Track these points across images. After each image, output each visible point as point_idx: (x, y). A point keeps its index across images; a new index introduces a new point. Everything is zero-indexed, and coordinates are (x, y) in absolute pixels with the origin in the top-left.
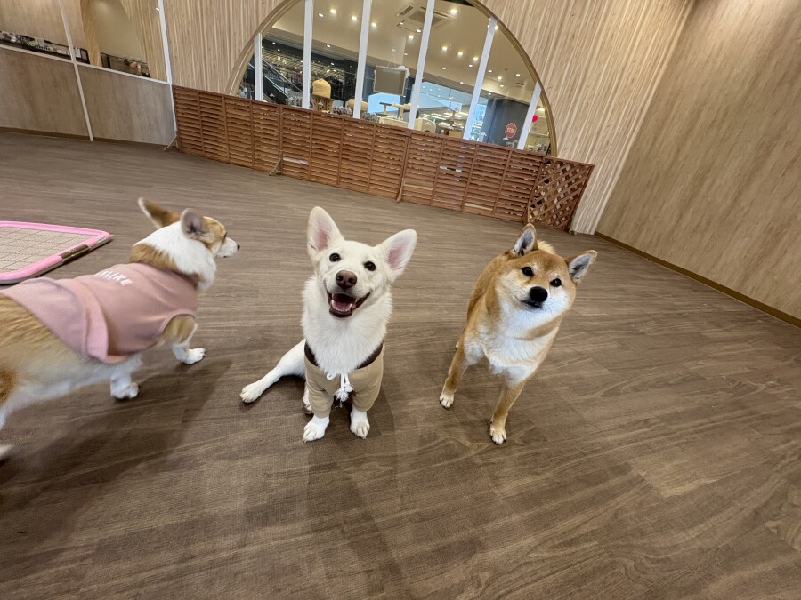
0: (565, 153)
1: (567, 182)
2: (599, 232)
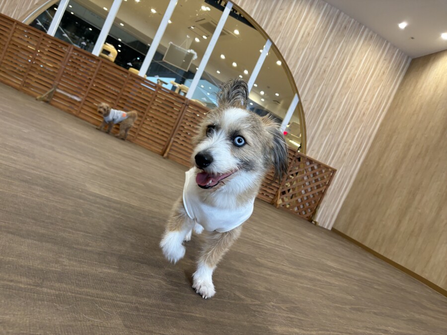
1: (314, 178)
2: (336, 228)
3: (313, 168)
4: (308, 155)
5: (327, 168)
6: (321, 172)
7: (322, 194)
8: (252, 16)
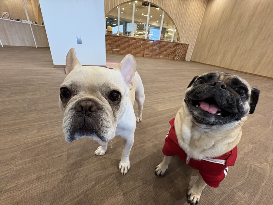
0: (182, 41)
1: (183, 49)
2: (191, 60)
3: (182, 46)
4: (181, 43)
5: (186, 44)
6: (185, 46)
7: (186, 52)
8: (157, 5)
